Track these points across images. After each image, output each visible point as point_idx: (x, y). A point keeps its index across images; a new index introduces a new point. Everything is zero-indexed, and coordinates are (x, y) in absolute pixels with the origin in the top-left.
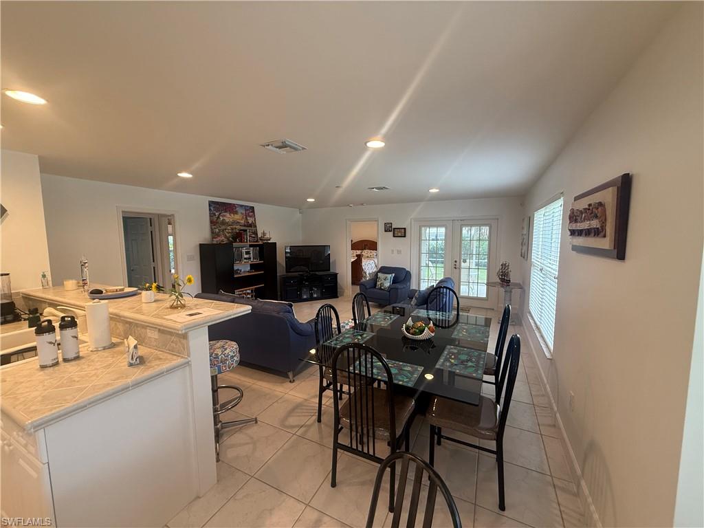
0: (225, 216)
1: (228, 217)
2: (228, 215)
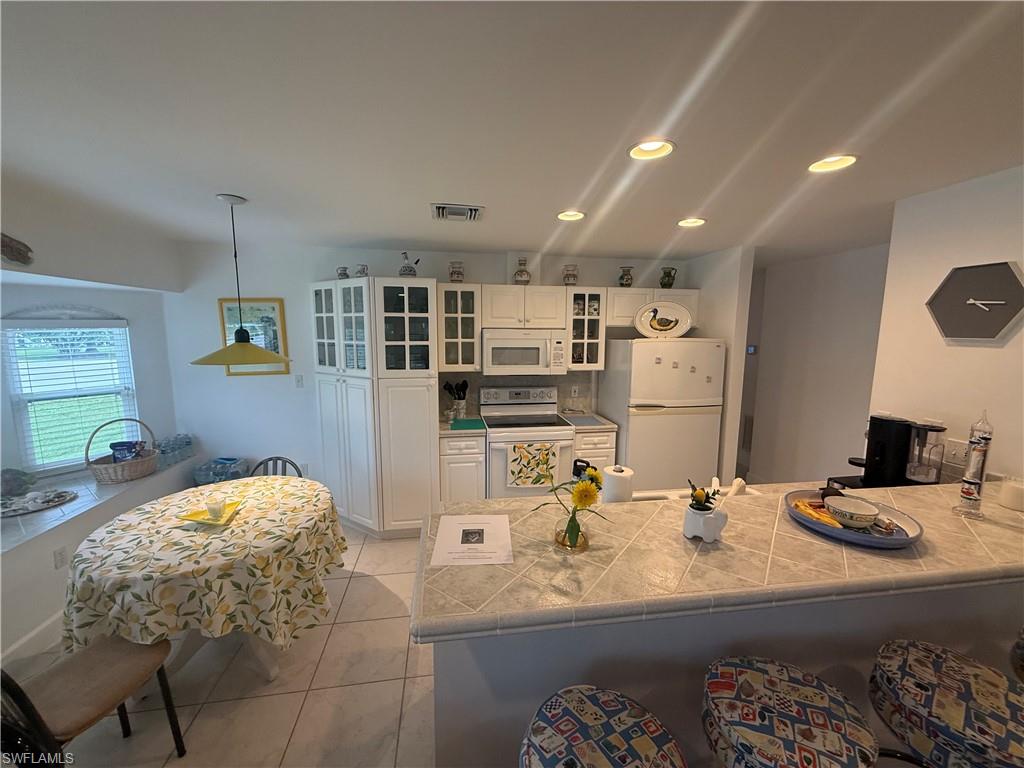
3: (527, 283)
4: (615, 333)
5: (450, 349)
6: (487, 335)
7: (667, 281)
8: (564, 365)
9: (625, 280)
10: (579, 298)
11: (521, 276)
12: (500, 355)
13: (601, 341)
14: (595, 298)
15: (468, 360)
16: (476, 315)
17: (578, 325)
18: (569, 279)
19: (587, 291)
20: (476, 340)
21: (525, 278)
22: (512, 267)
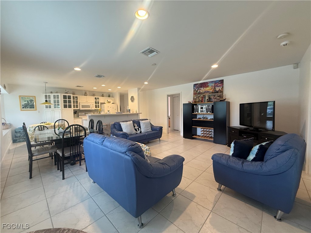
0: (200, 90)
1: (203, 90)
2: (202, 89)
3: (87, 95)
4: (101, 104)
5: (74, 105)
6: (80, 103)
7: (109, 96)
8: (94, 108)
9: (103, 96)
10: (95, 98)
11: (85, 94)
12: (83, 106)
13: (100, 105)
14: (98, 98)
15: (77, 107)
16: (78, 100)
17: (96, 102)
18: (94, 95)
19: (97, 97)
20: (78, 104)
21: (86, 95)
22: (84, 93)
